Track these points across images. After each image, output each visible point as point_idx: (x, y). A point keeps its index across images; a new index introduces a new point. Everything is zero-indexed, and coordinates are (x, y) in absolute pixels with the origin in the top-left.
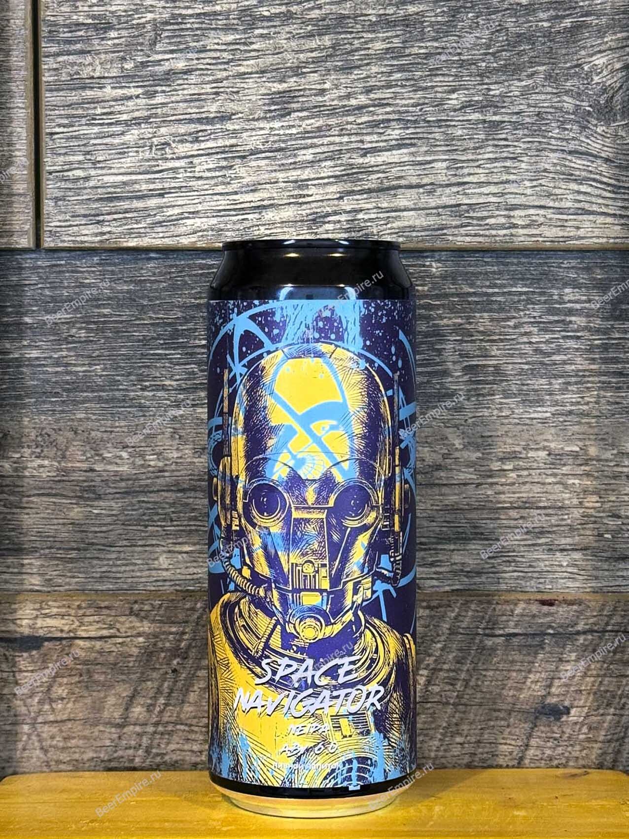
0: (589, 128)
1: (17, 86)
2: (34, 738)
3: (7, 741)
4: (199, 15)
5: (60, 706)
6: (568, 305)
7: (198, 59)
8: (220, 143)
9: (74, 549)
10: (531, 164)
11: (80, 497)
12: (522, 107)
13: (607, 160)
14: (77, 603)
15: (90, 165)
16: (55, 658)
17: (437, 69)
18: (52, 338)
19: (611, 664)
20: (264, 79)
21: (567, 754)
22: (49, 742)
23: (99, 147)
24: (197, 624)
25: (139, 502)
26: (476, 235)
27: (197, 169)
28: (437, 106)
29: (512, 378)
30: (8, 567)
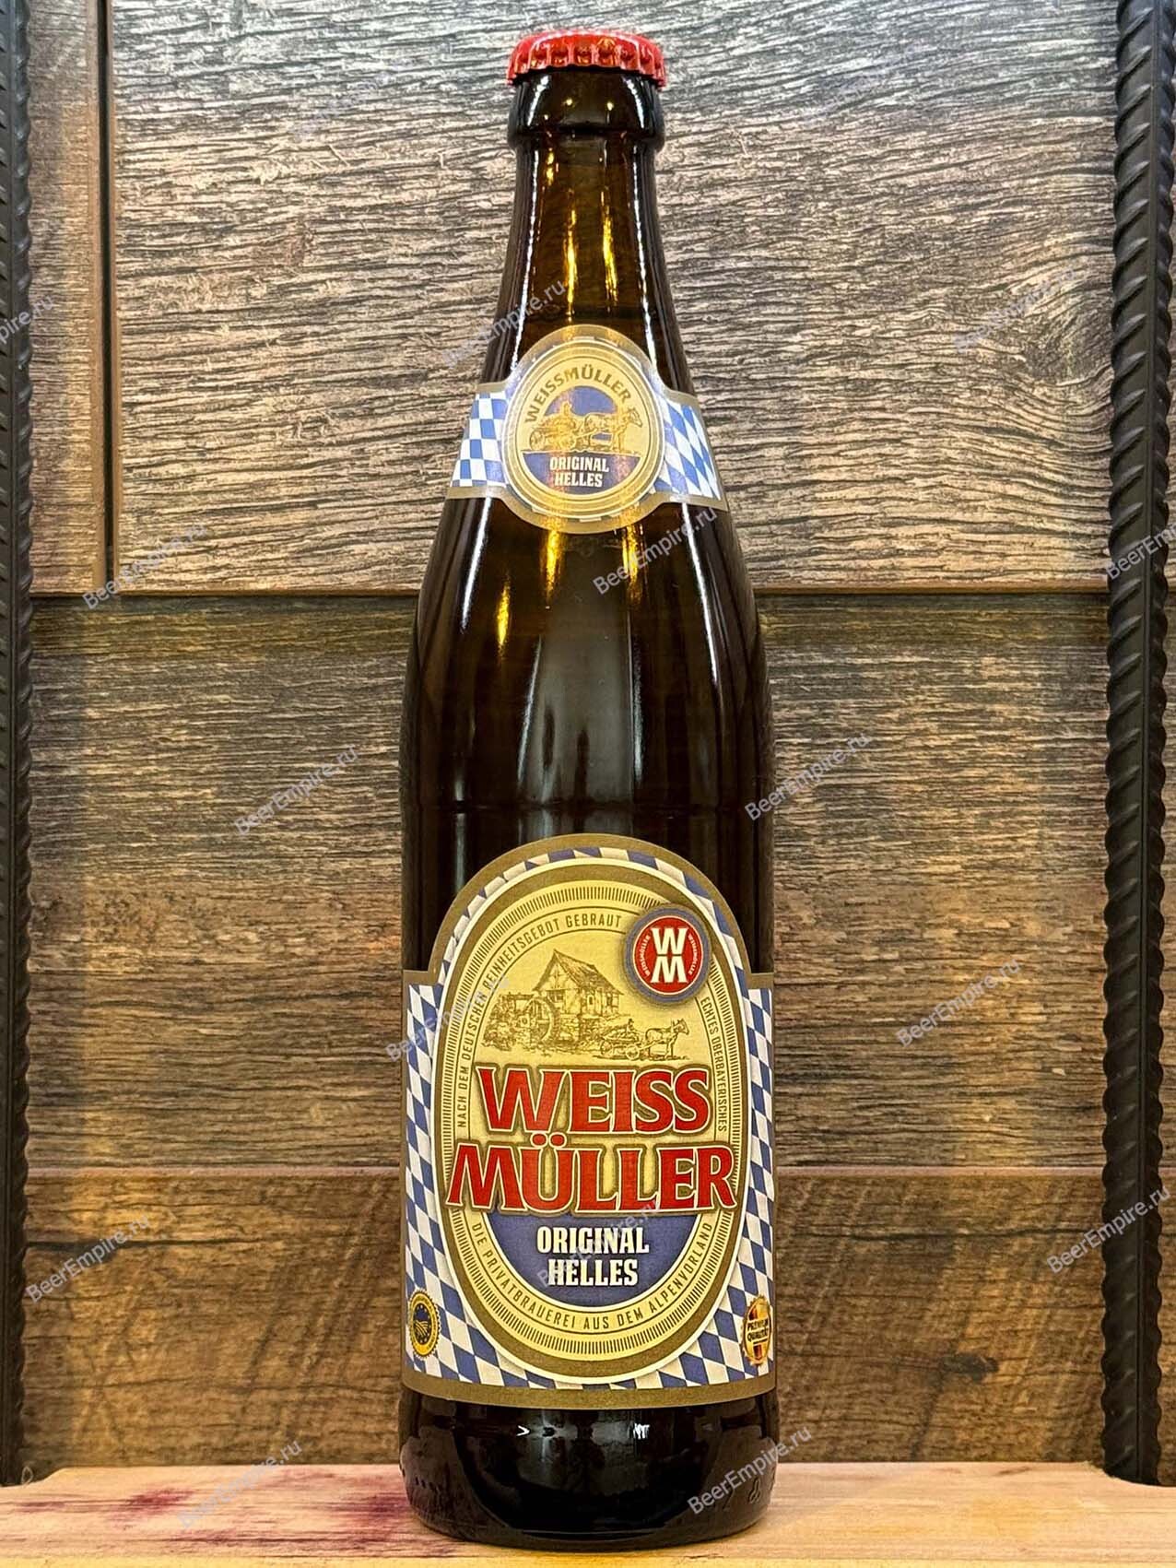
0: (1020, 390)
1: (76, 326)
2: (101, 1411)
3: (56, 1417)
4: (376, 206)
5: (144, 1357)
6: (989, 685)
7: (372, 280)
8: (410, 418)
9: (169, 1095)
10: (924, 449)
11: (176, 1007)
12: (908, 356)
13: (1051, 443)
14: (173, 1184)
15: (195, 456)
16: (136, 1275)
17: (767, 294)
18: (132, 742)
19: (1067, 1286)
20: (482, 313)
21: (994, 1440)
22: (125, 1418)
23: (210, 427)
24: (373, 1219)
25: (276, 1014)
26: (833, 568)
27: (371, 462)
28: (767, 354)
29: (895, 806)
30: (59, 1124)
